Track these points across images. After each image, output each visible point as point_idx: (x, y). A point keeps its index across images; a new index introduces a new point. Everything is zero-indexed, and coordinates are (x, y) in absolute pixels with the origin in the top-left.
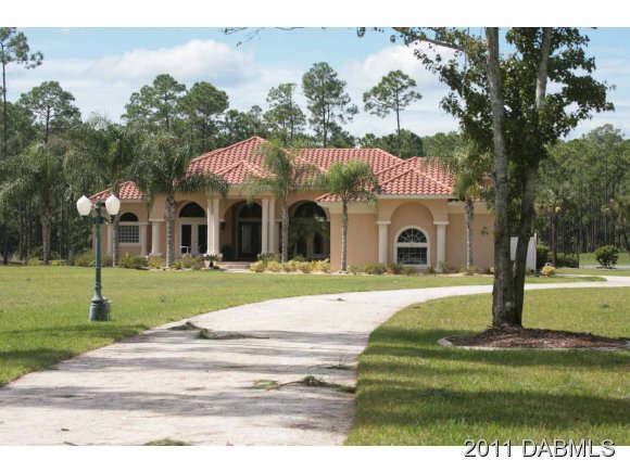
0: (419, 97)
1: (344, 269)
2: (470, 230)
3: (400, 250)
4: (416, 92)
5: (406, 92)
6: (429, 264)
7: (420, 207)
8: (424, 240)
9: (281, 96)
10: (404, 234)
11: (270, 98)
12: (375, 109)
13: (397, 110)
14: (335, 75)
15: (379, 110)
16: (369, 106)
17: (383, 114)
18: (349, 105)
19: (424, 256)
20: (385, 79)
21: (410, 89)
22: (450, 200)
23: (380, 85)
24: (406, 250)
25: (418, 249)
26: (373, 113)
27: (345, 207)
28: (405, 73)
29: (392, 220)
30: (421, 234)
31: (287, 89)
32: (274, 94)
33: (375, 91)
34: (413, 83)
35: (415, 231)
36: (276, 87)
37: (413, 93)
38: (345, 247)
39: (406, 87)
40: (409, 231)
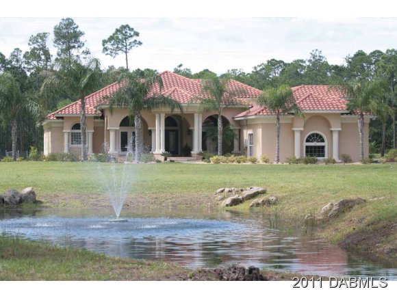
0: (140, 43)
1: (278, 161)
2: (362, 134)
3: (307, 147)
4: (138, 40)
5: (131, 40)
6: (326, 157)
7: (323, 119)
8: (323, 141)
9: (37, 42)
10: (309, 137)
11: (31, 43)
12: (109, 52)
13: (126, 52)
14: (77, 27)
15: (111, 52)
16: (106, 49)
17: (114, 55)
18: (84, 49)
19: (323, 151)
20: (117, 30)
21: (135, 38)
22: (342, 114)
23: (114, 34)
24: (311, 147)
25: (319, 147)
26: (107, 54)
27: (278, 119)
28: (131, 27)
29: (304, 128)
30: (321, 137)
31: (43, 36)
32: (34, 40)
33: (111, 38)
34: (137, 34)
35: (317, 135)
36: (35, 35)
37: (136, 41)
38: (278, 146)
39: (131, 36)
40: (313, 135)
